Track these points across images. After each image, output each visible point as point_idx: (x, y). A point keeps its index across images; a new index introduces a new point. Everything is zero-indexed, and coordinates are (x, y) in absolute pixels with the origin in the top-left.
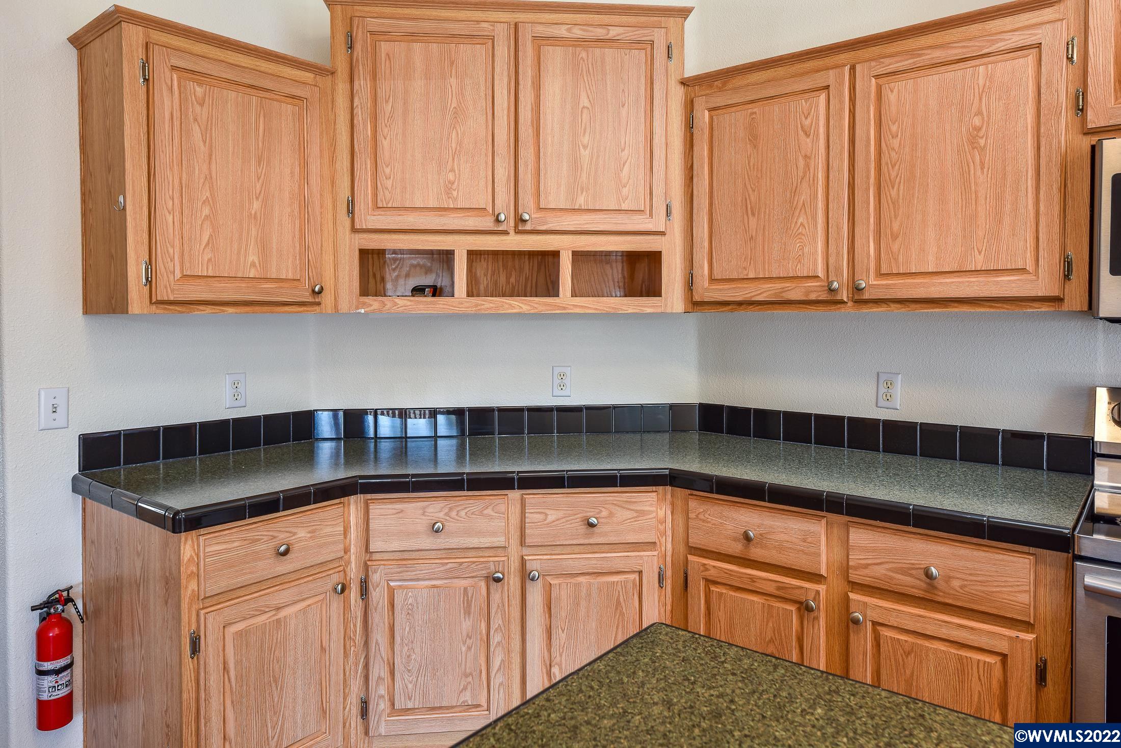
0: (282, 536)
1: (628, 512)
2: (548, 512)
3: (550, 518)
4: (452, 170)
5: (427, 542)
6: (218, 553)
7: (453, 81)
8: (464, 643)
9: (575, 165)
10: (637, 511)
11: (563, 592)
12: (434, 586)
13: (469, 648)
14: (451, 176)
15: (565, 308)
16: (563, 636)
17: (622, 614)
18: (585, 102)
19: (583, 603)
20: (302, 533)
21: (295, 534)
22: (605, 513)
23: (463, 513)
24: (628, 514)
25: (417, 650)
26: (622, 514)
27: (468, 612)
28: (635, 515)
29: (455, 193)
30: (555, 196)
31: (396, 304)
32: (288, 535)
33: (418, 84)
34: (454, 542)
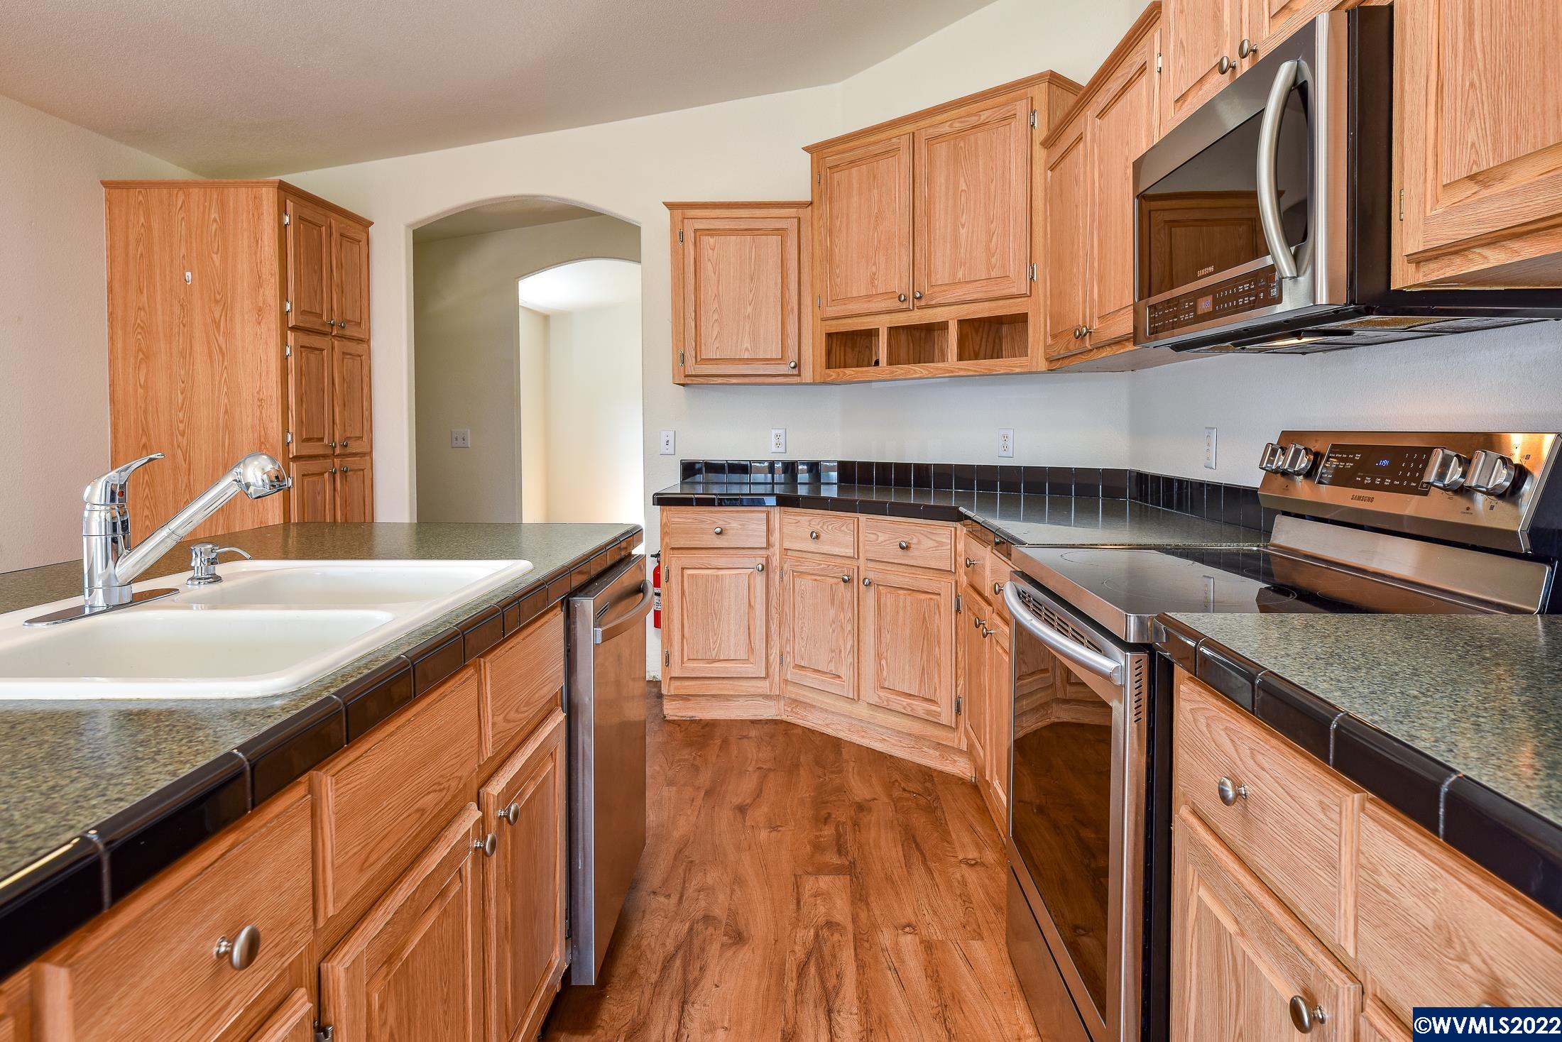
0: (720, 523)
1: (932, 542)
2: (879, 534)
3: (881, 539)
4: (875, 264)
5: (811, 546)
6: (679, 523)
7: (875, 191)
8: (831, 626)
9: (956, 242)
10: (937, 542)
11: (888, 600)
12: (815, 580)
13: (834, 631)
14: (874, 269)
15: (952, 372)
16: (888, 636)
17: (927, 628)
18: (963, 186)
19: (901, 613)
20: (734, 524)
21: (729, 523)
22: (915, 541)
23: (830, 528)
24: (931, 544)
25: (806, 624)
26: (928, 543)
27: (833, 604)
28: (936, 545)
29: (876, 282)
30: (942, 273)
31: (845, 374)
32: (724, 523)
33: (855, 199)
34: (826, 548)
